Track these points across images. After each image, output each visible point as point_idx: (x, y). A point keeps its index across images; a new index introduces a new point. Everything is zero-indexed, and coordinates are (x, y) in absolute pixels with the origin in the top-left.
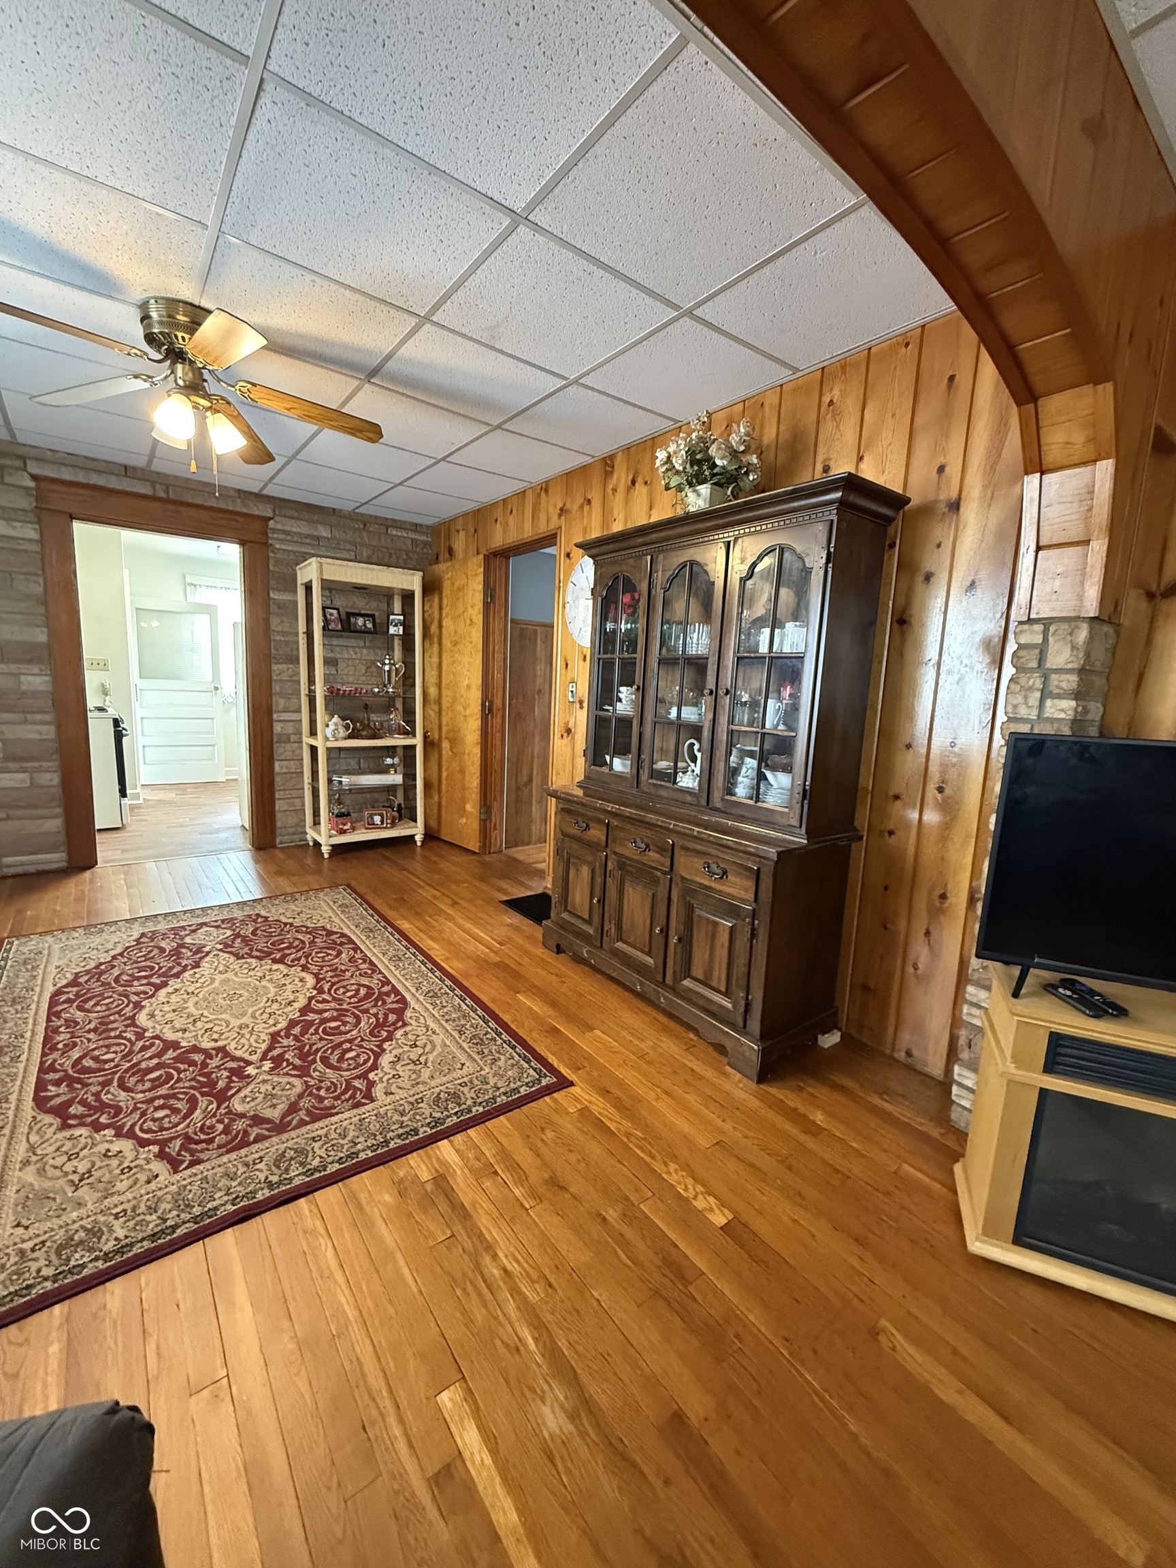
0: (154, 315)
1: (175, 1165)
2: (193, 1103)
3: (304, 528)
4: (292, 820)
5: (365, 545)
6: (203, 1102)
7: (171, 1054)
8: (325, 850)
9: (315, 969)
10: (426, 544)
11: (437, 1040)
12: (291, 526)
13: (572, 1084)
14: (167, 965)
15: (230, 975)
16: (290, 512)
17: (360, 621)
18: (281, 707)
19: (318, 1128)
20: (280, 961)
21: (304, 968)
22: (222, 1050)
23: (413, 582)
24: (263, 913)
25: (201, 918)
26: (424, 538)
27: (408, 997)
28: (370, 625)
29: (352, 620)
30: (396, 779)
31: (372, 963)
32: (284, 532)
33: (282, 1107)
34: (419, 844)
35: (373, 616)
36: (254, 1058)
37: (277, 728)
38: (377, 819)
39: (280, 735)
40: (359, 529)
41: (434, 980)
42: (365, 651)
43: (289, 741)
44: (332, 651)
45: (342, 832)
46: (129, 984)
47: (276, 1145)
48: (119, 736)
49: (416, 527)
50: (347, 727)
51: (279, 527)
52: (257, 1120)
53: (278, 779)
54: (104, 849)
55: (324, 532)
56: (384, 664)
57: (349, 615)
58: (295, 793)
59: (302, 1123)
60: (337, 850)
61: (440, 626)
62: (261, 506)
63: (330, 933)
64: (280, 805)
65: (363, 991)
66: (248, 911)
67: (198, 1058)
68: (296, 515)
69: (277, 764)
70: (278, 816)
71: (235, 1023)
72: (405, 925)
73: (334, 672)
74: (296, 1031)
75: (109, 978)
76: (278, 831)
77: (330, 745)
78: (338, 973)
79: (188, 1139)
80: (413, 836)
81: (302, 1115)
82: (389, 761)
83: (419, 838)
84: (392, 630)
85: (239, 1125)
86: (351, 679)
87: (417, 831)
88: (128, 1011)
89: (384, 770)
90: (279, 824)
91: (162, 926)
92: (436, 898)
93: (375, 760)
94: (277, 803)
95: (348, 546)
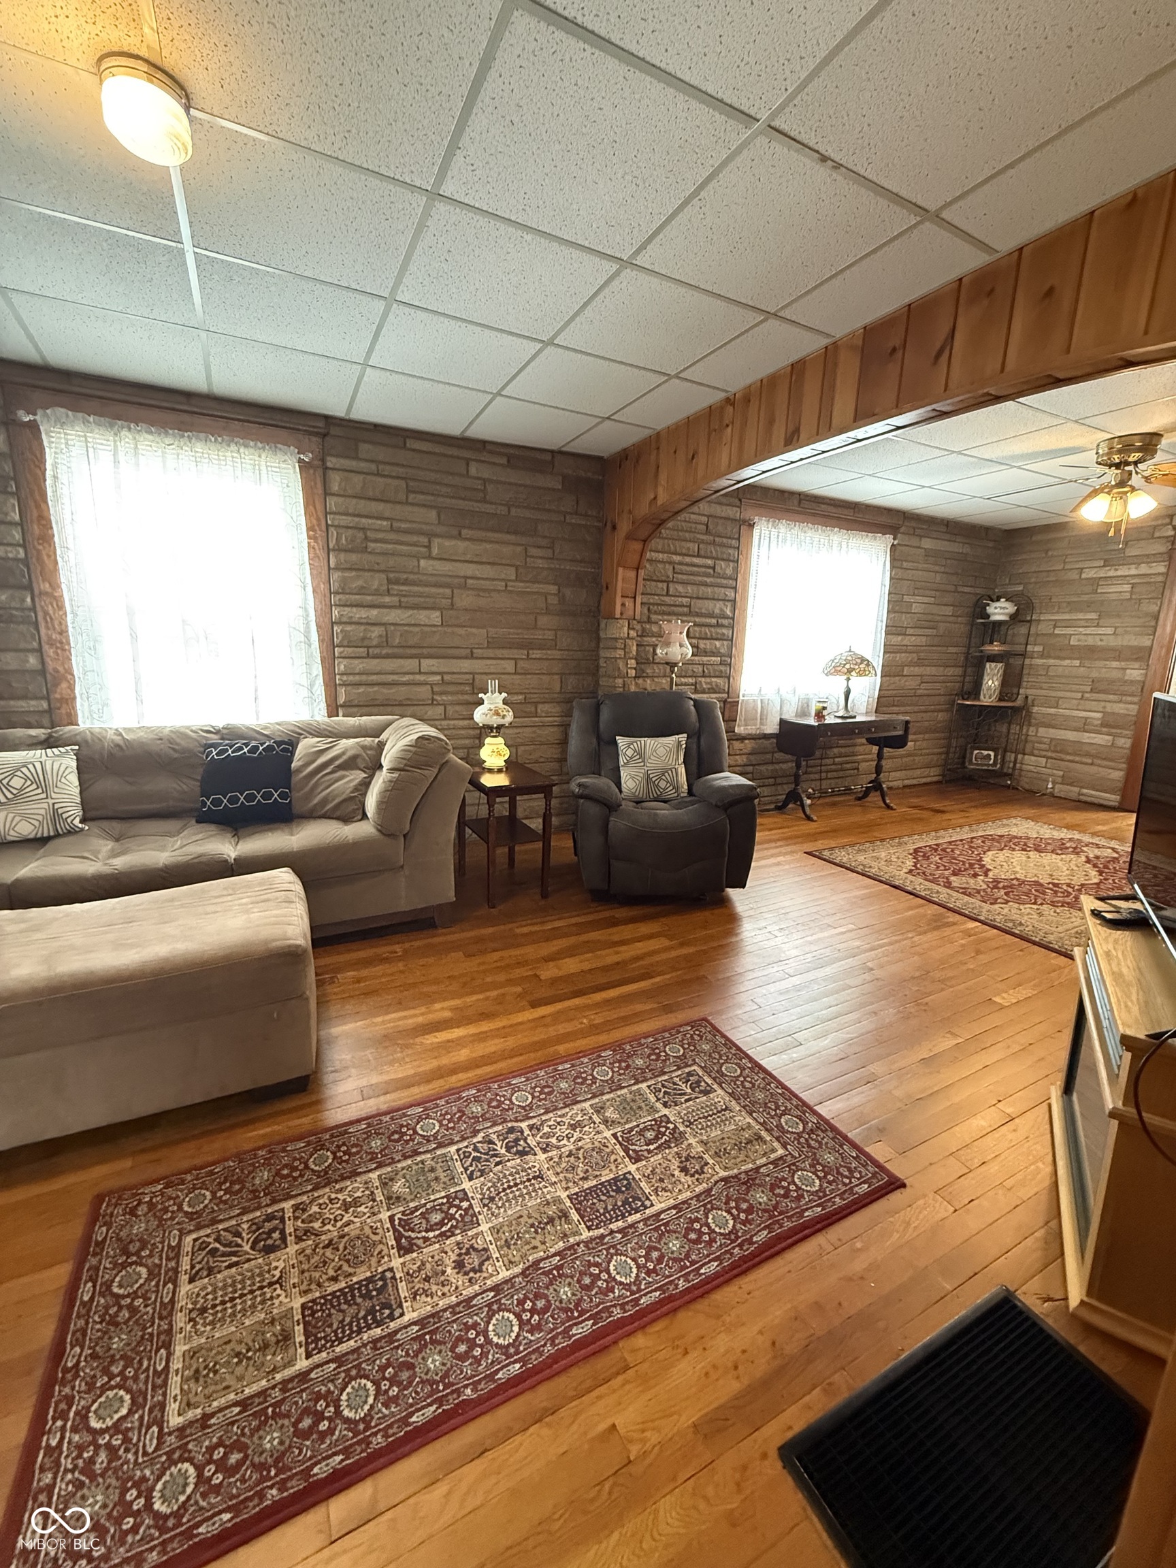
14: (1050, 848)
22: (988, 870)
46: (1016, 845)
71: (1015, 869)
74: (1027, 883)
75: (1015, 841)
88: (994, 849)
91: (1090, 840)
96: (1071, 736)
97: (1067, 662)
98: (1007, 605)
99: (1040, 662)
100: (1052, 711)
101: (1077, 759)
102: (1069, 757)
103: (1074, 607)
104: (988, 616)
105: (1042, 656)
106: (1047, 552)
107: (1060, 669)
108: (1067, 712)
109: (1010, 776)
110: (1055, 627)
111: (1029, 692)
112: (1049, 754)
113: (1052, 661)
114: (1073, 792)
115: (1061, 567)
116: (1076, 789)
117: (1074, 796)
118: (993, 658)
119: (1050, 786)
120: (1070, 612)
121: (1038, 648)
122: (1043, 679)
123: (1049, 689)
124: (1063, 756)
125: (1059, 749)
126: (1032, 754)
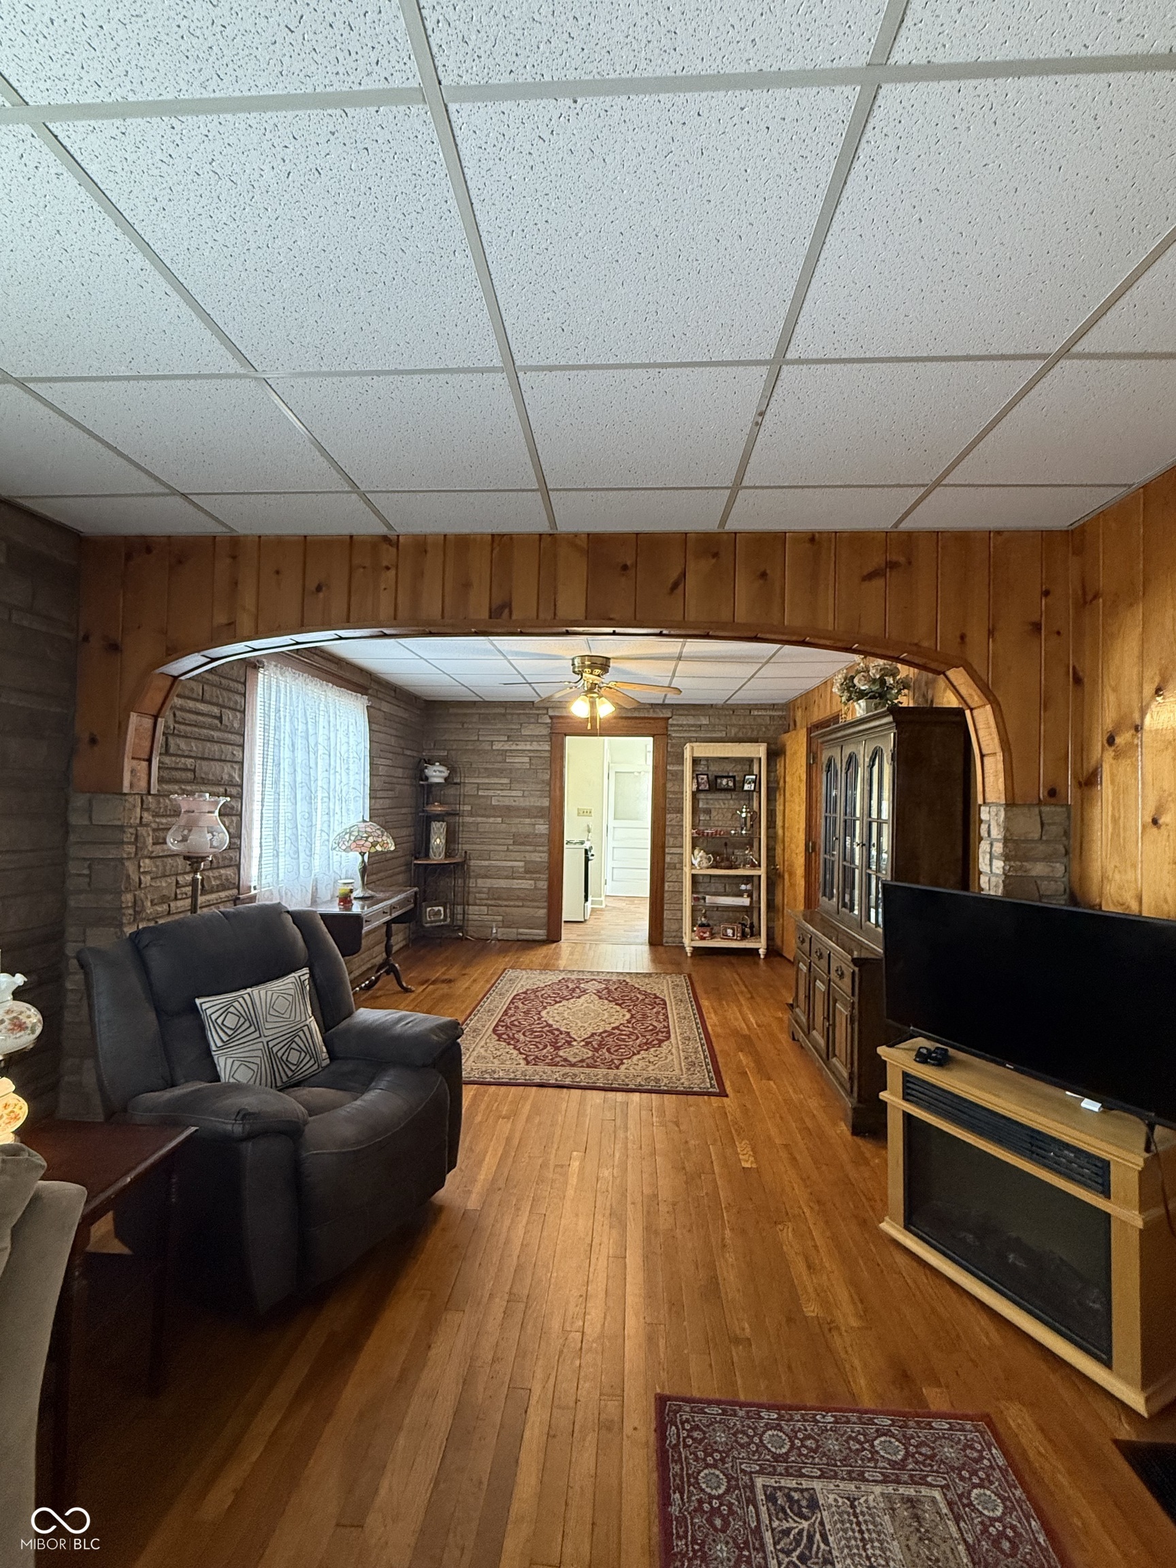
0: (577, 665)
1: (528, 1063)
2: (545, 1047)
3: (691, 721)
4: (675, 927)
5: (733, 725)
6: (549, 1048)
7: (547, 1028)
8: (688, 950)
9: (634, 1012)
10: (781, 717)
11: (670, 1057)
12: (683, 721)
13: (727, 1096)
14: (566, 993)
15: (591, 1005)
16: (681, 712)
17: (724, 781)
18: (671, 844)
19: (587, 1070)
20: (620, 1005)
21: (629, 1011)
22: (568, 1034)
23: (760, 751)
24: (628, 980)
25: (594, 976)
26: (780, 713)
27: (673, 1036)
28: (731, 784)
29: (719, 781)
30: (745, 901)
31: (667, 1017)
32: (677, 725)
33: (578, 1059)
34: (762, 957)
35: (734, 777)
36: (579, 1039)
37: (668, 859)
38: (730, 932)
39: (669, 863)
40: (729, 715)
41: (695, 1033)
42: (731, 802)
43: (675, 868)
44: (707, 803)
45: (703, 938)
46: (546, 998)
47: (567, 1069)
48: (587, 860)
49: (773, 707)
50: (709, 859)
51: (675, 722)
52: (565, 1060)
53: (666, 895)
54: (565, 932)
55: (704, 721)
56: (742, 812)
57: (717, 777)
58: (677, 907)
59: (582, 1067)
60: (695, 949)
61: (785, 782)
62: (664, 711)
63: (656, 997)
64: (667, 915)
65: (651, 1028)
66: (621, 978)
67: (557, 1033)
68: (686, 712)
69: (667, 884)
70: (666, 922)
71: (580, 1024)
72: (705, 1003)
73: (708, 818)
74: (604, 1035)
75: (539, 994)
76: (665, 934)
77: (694, 872)
78: (645, 1016)
79: (537, 1057)
80: (758, 949)
81: (584, 1064)
82: (743, 887)
83: (762, 951)
84: (746, 787)
85: (558, 1059)
86: (720, 823)
87: (761, 945)
88: (540, 1009)
89: (740, 894)
90: (665, 928)
91: (573, 977)
92: (742, 992)
93: (732, 885)
94: (665, 912)
95: (722, 728)
96: (503, 883)
97: (491, 820)
98: (442, 768)
99: (470, 820)
100: (486, 863)
101: (512, 903)
102: (506, 903)
103: (491, 773)
104: (427, 778)
105: (471, 814)
106: (463, 724)
107: (488, 826)
108: (498, 863)
109: (461, 928)
110: (478, 789)
111: (466, 847)
112: (489, 902)
113: (479, 819)
114: (512, 933)
115: (476, 738)
116: (515, 930)
117: (513, 937)
118: (439, 818)
119: (494, 931)
120: (488, 777)
121: (468, 808)
122: (474, 835)
123: (482, 843)
124: (500, 902)
125: (496, 896)
126: (476, 905)
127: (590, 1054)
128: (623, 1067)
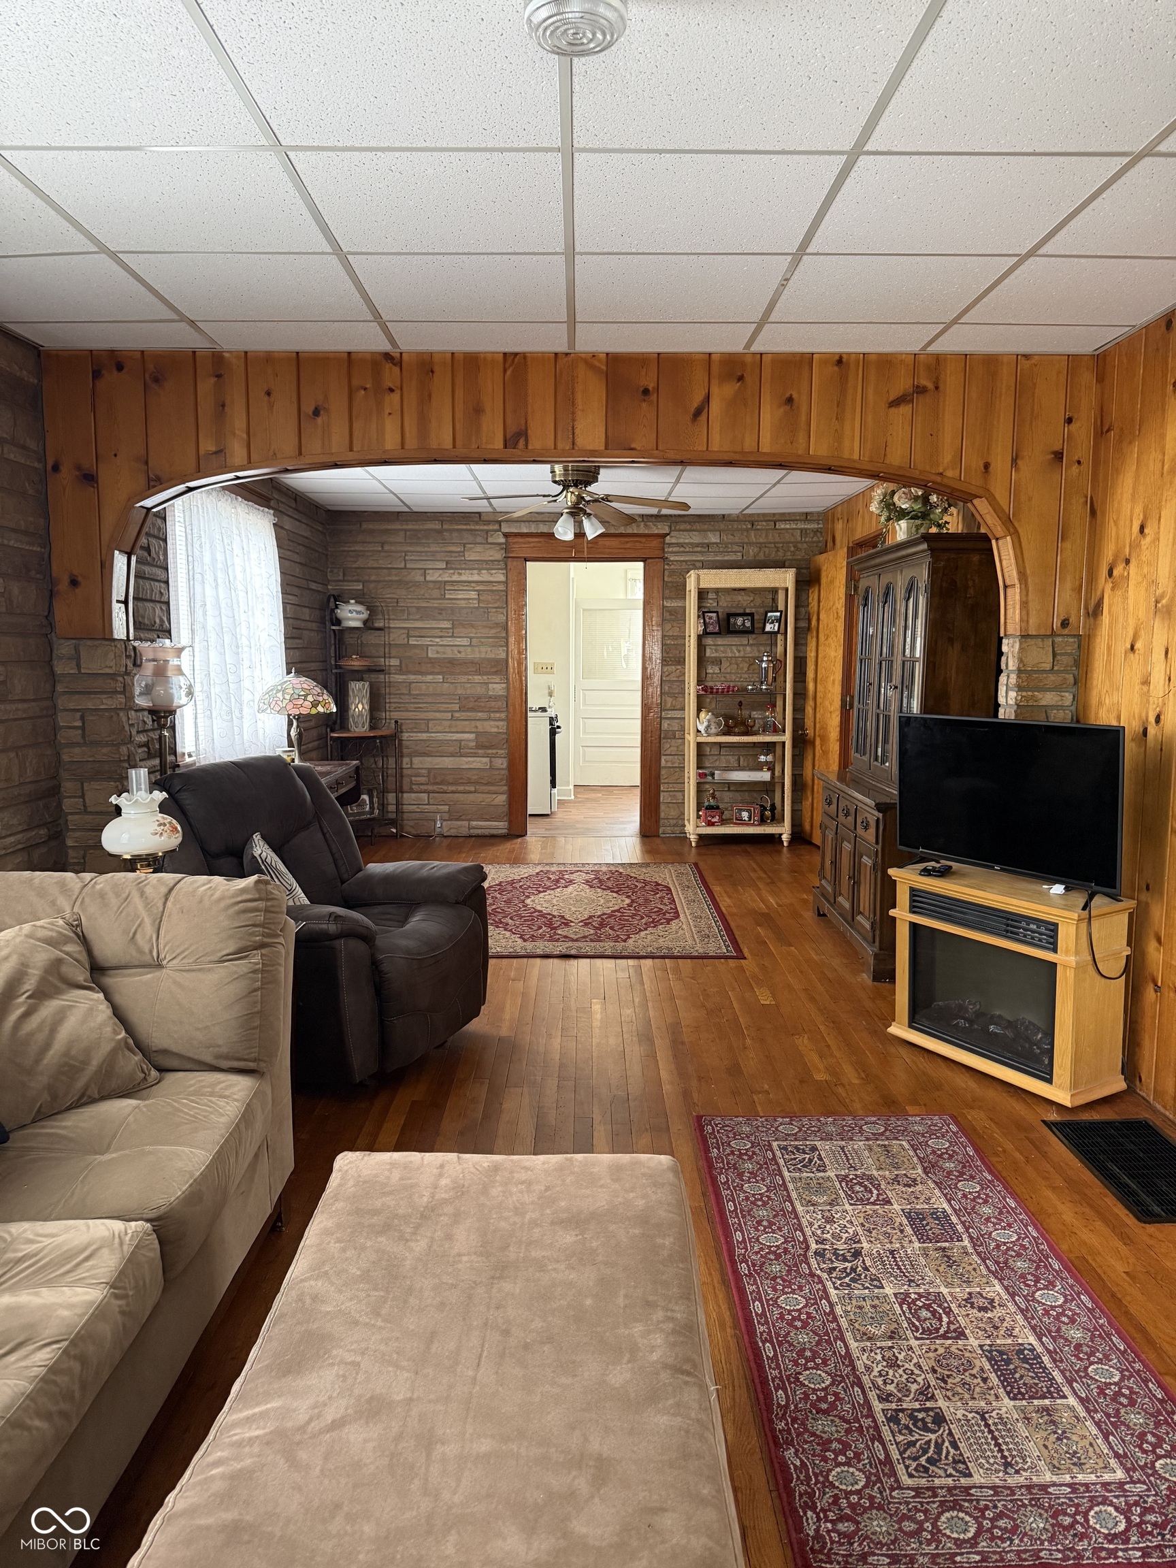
1: (526, 940)
2: (540, 927)
3: (696, 538)
4: (674, 813)
5: (750, 544)
6: (544, 928)
7: (537, 913)
8: (693, 838)
9: (634, 898)
10: (816, 532)
11: (681, 932)
12: (685, 538)
13: (745, 958)
14: (548, 884)
15: (582, 893)
16: (683, 526)
17: (740, 621)
18: (669, 705)
19: (592, 944)
20: (617, 892)
21: (628, 897)
22: (562, 917)
23: (786, 579)
24: (621, 870)
25: (579, 868)
26: (814, 526)
27: (682, 916)
28: (748, 624)
29: (732, 620)
30: (765, 776)
31: (674, 901)
32: (678, 545)
33: (580, 935)
34: (785, 844)
35: (752, 615)
36: (576, 921)
37: (665, 725)
38: (745, 815)
39: (667, 731)
40: (747, 530)
41: (707, 911)
42: (748, 648)
43: (675, 738)
44: (716, 651)
45: (710, 824)
46: (527, 889)
47: (570, 944)
48: (553, 732)
49: (806, 517)
50: (719, 724)
51: (674, 541)
52: (566, 937)
53: (663, 772)
54: (532, 827)
55: (713, 538)
56: (763, 661)
57: (729, 615)
58: (677, 787)
59: (586, 941)
60: (701, 837)
61: (818, 619)
62: (660, 525)
63: (658, 884)
64: (664, 797)
65: (656, 910)
66: (613, 869)
67: (549, 917)
68: (689, 527)
69: (663, 758)
70: (662, 807)
71: (574, 909)
72: (717, 889)
73: (717, 671)
74: (604, 917)
76: (662, 822)
77: (700, 739)
78: (647, 901)
79: (533, 936)
80: (781, 835)
81: (588, 939)
82: (762, 758)
83: (785, 838)
84: (768, 628)
85: (557, 936)
86: (733, 677)
87: (784, 831)
88: (522, 898)
89: (759, 767)
90: (662, 815)
91: (554, 869)
92: (760, 878)
93: (749, 755)
94: (662, 794)
95: (736, 548)
96: (448, 762)
97: (429, 678)
98: (359, 608)
99: (400, 678)
100: (424, 736)
101: (461, 788)
102: (453, 788)
103: (425, 614)
104: (338, 622)
105: (401, 671)
106: (383, 544)
107: (424, 686)
108: (440, 736)
109: (393, 823)
110: (408, 636)
111: (396, 715)
112: (430, 788)
113: (412, 677)
114: (462, 827)
115: (402, 565)
116: (465, 823)
117: (465, 832)
118: (358, 675)
119: (439, 825)
120: (421, 619)
121: (395, 662)
122: (406, 699)
123: (417, 710)
124: (445, 788)
125: (439, 779)
126: (412, 791)
127: (592, 932)
128: (630, 941)
